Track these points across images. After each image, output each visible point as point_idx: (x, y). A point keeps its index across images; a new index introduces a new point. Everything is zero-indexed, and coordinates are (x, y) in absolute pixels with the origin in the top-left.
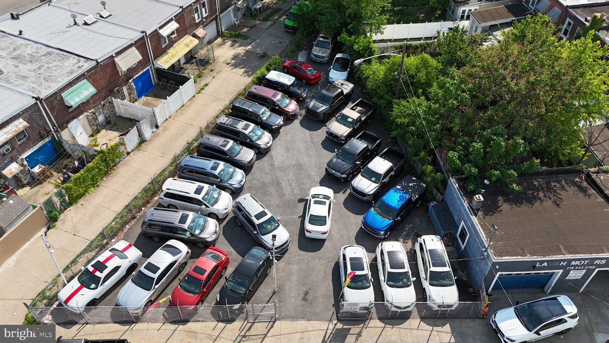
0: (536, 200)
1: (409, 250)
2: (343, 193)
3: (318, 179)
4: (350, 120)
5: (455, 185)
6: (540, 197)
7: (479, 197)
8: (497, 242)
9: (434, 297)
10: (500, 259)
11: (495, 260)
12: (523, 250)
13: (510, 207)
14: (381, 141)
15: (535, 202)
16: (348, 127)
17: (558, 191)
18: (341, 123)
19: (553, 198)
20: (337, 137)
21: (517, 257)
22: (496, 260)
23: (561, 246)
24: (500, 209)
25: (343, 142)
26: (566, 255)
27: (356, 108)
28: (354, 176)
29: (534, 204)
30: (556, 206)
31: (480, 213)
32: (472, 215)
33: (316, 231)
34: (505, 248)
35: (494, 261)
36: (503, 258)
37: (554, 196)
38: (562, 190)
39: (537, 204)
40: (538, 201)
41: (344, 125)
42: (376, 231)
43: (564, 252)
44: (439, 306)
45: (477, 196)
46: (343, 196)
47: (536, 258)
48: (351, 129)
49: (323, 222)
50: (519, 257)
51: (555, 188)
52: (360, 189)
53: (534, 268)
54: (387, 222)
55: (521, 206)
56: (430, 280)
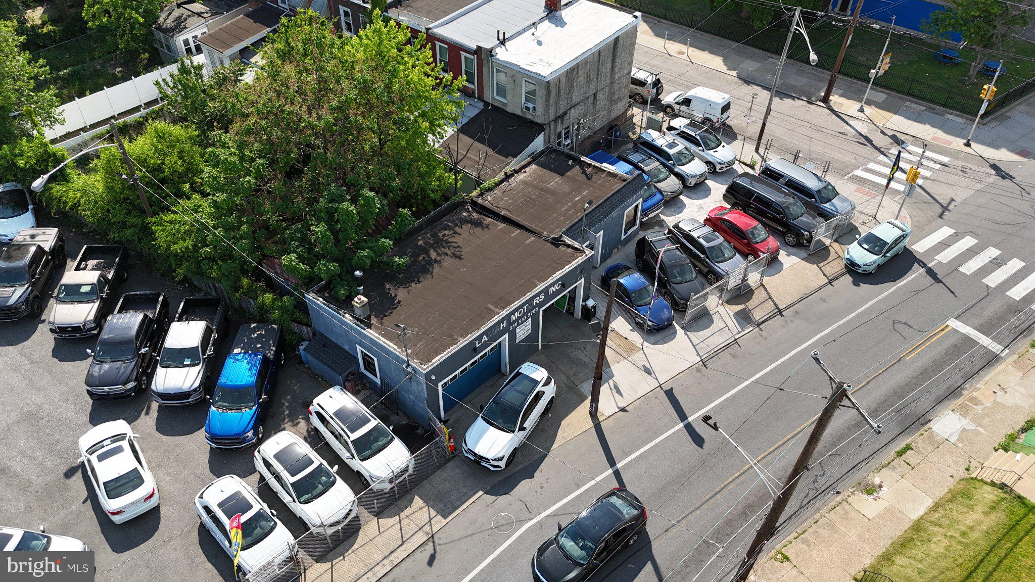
0: (433, 266)
1: (305, 433)
2: (147, 413)
3: (86, 418)
4: (84, 289)
5: (318, 300)
6: (435, 259)
7: (359, 299)
8: (416, 345)
9: (376, 473)
10: (432, 365)
11: (425, 370)
12: (451, 336)
13: (405, 291)
14: (164, 296)
15: (433, 268)
16: (88, 302)
17: (450, 240)
18: (72, 302)
19: (449, 252)
20: (76, 329)
21: (449, 350)
22: (427, 368)
23: (490, 306)
24: (396, 301)
25: (95, 332)
26: (499, 313)
27: (86, 265)
28: (150, 376)
29: (432, 272)
30: (458, 259)
31: (374, 321)
32: (364, 329)
33: (132, 503)
34: (429, 347)
35: (424, 372)
36: (433, 361)
37: (449, 249)
38: (454, 237)
39: (436, 269)
40: (436, 265)
41: (80, 302)
42: (238, 438)
43: (497, 310)
44: (391, 481)
45: (356, 299)
46: (149, 420)
47: (470, 337)
48: (97, 304)
49: (138, 481)
50: (451, 348)
51: (445, 238)
52: (171, 389)
53: (476, 351)
54: (247, 414)
56: (359, 453)
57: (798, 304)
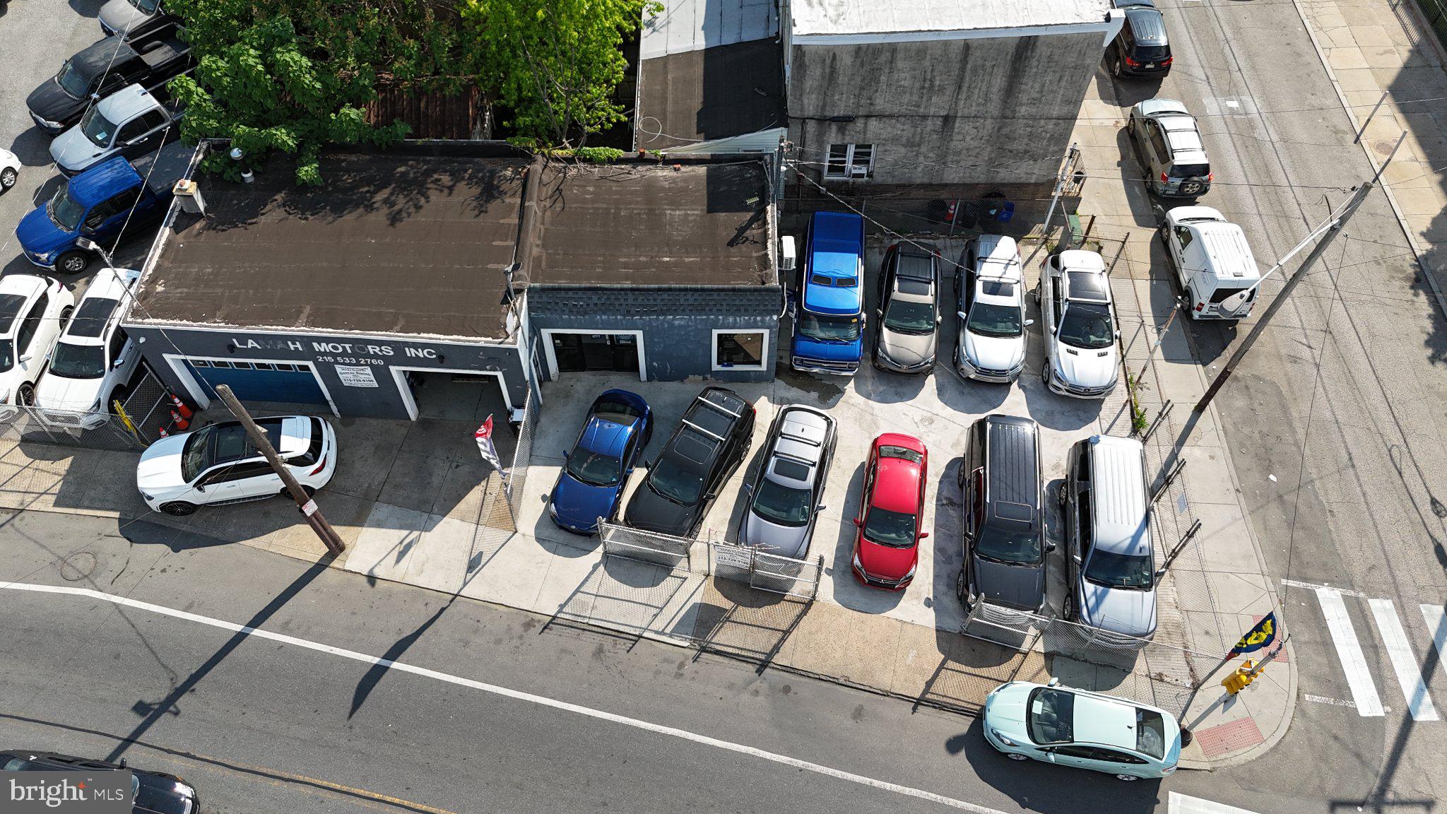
0: (358, 208)
5: (197, 156)
6: (374, 202)
7: (181, 185)
8: (177, 288)
11: (125, 323)
12: (213, 309)
13: (284, 214)
15: (350, 212)
17: (430, 192)
19: (399, 206)
21: (179, 322)
23: (305, 309)
24: (254, 220)
29: (341, 217)
30: (389, 223)
32: (167, 226)
34: (182, 302)
37: (407, 202)
38: (441, 191)
39: (349, 218)
40: (360, 210)
43: (302, 321)
47: (225, 328)
50: (185, 322)
51: (430, 185)
53: (232, 350)
55: (311, 218)
56: (57, 363)
57: (812, 681)
